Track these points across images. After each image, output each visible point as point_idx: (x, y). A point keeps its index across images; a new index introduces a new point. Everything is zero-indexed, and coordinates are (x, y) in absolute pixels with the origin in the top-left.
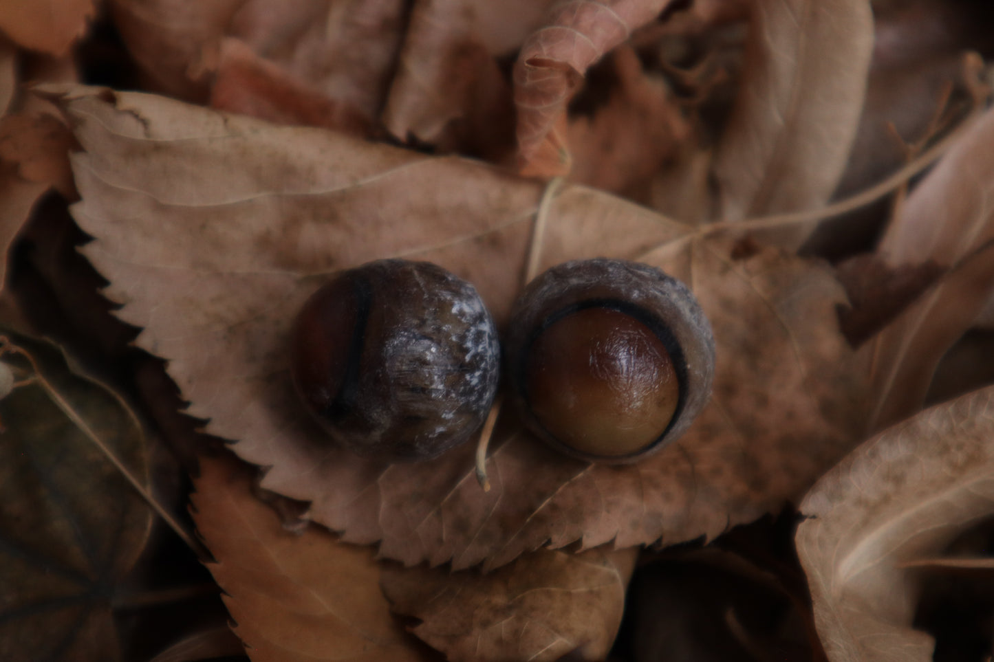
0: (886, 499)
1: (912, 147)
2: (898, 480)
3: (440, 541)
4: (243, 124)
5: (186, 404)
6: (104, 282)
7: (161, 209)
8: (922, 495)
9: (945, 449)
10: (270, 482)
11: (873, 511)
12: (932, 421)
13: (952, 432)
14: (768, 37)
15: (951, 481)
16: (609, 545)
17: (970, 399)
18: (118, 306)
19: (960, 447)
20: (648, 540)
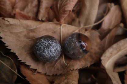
0: (111, 56)
2: (112, 54)
3: (55, 72)
4: (21, 20)
5: (18, 58)
6: (5, 44)
7: (11, 33)
9: (117, 49)
10: (31, 67)
11: (109, 58)
12: (115, 46)
13: (117, 47)
16: (77, 69)
17: (119, 42)
18: (7, 47)
20: (81, 68)
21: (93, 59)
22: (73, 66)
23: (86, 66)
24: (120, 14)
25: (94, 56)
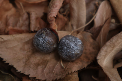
0: (106, 54)
1: (94, 14)
2: (107, 51)
3: (54, 77)
4: (14, 35)
5: (17, 70)
6: (3, 59)
7: (7, 48)
8: (110, 52)
9: (111, 46)
11: (105, 56)
12: (108, 43)
13: (110, 44)
14: (73, 6)
15: (113, 49)
16: (75, 71)
17: (111, 39)
18: (5, 61)
19: (112, 45)
20: (79, 69)
21: (89, 59)
22: (71, 69)
23: (83, 68)
24: (110, 9)
25: (89, 56)
